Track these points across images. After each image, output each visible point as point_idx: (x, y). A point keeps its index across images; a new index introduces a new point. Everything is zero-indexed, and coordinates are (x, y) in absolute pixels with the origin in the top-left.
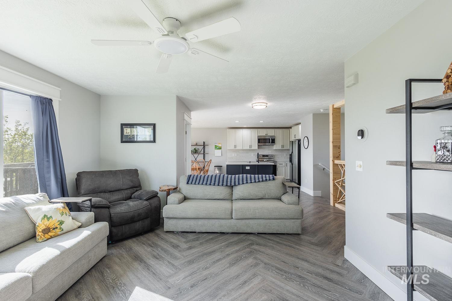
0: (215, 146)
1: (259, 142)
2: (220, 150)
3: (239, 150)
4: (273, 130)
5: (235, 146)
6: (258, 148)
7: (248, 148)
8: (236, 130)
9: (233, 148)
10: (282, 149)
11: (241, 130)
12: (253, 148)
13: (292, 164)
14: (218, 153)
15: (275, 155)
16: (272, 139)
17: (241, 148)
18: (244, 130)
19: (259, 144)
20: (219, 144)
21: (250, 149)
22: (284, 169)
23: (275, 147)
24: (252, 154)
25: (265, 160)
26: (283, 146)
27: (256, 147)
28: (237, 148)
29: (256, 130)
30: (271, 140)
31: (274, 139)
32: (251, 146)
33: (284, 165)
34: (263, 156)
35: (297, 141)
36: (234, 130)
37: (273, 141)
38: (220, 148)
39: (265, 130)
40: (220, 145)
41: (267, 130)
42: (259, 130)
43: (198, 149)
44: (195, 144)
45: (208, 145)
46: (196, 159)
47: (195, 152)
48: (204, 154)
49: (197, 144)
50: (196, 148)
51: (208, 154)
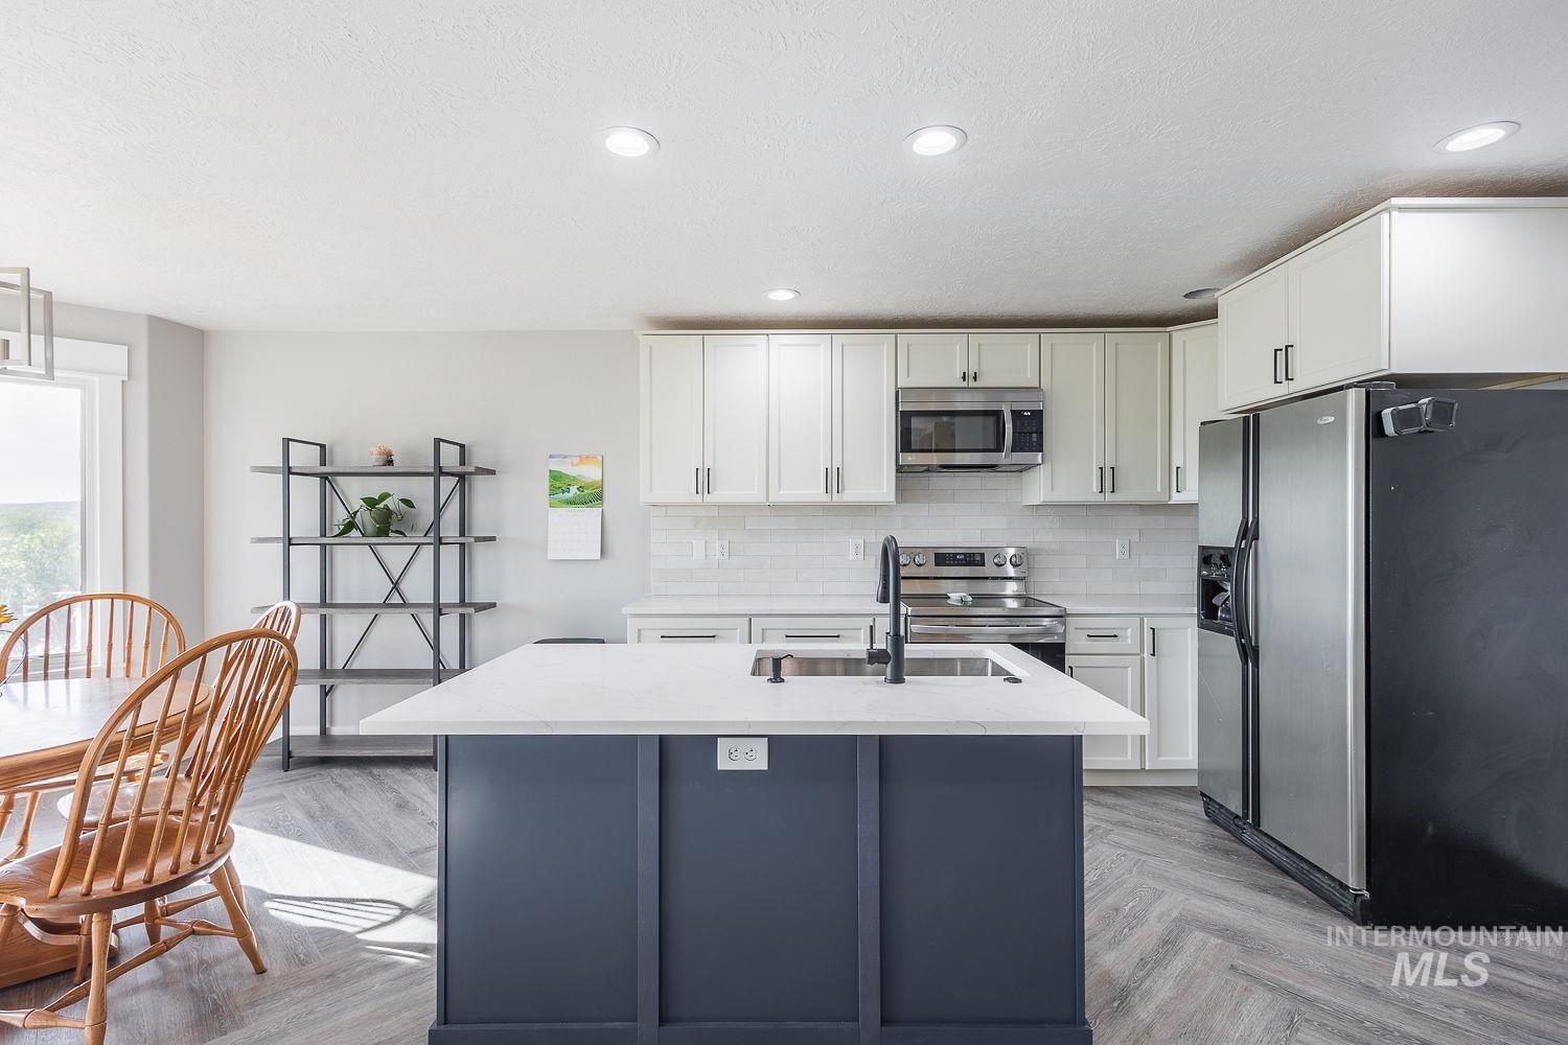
0: (555, 476)
1: (905, 443)
2: (591, 515)
3: (736, 515)
4: (1026, 340)
5: (704, 480)
6: (902, 493)
7: (816, 493)
8: (716, 340)
9: (681, 490)
10: (1099, 498)
11: (757, 341)
12: (852, 494)
13: (1249, 653)
14: (574, 531)
15: (1039, 552)
16: (1016, 414)
17: (755, 495)
18: (781, 340)
19: (910, 459)
20: (584, 459)
21: (825, 498)
22: (1131, 675)
23: (1043, 484)
24: (853, 542)
25: (954, 597)
26: (1109, 477)
27: (883, 487)
28: (721, 495)
29: (884, 340)
30: (1009, 427)
31: (1038, 415)
32: (834, 479)
33: (1129, 639)
34: (942, 559)
35: (1354, 400)
36: (691, 341)
37: (1030, 431)
38: (593, 496)
39: (955, 340)
40: (591, 473)
41: (979, 337)
42: (907, 337)
43: (402, 500)
44: (372, 461)
45: (493, 472)
46: (396, 585)
47: (370, 528)
48: (462, 540)
49: (390, 462)
50: (385, 496)
51: (493, 539)
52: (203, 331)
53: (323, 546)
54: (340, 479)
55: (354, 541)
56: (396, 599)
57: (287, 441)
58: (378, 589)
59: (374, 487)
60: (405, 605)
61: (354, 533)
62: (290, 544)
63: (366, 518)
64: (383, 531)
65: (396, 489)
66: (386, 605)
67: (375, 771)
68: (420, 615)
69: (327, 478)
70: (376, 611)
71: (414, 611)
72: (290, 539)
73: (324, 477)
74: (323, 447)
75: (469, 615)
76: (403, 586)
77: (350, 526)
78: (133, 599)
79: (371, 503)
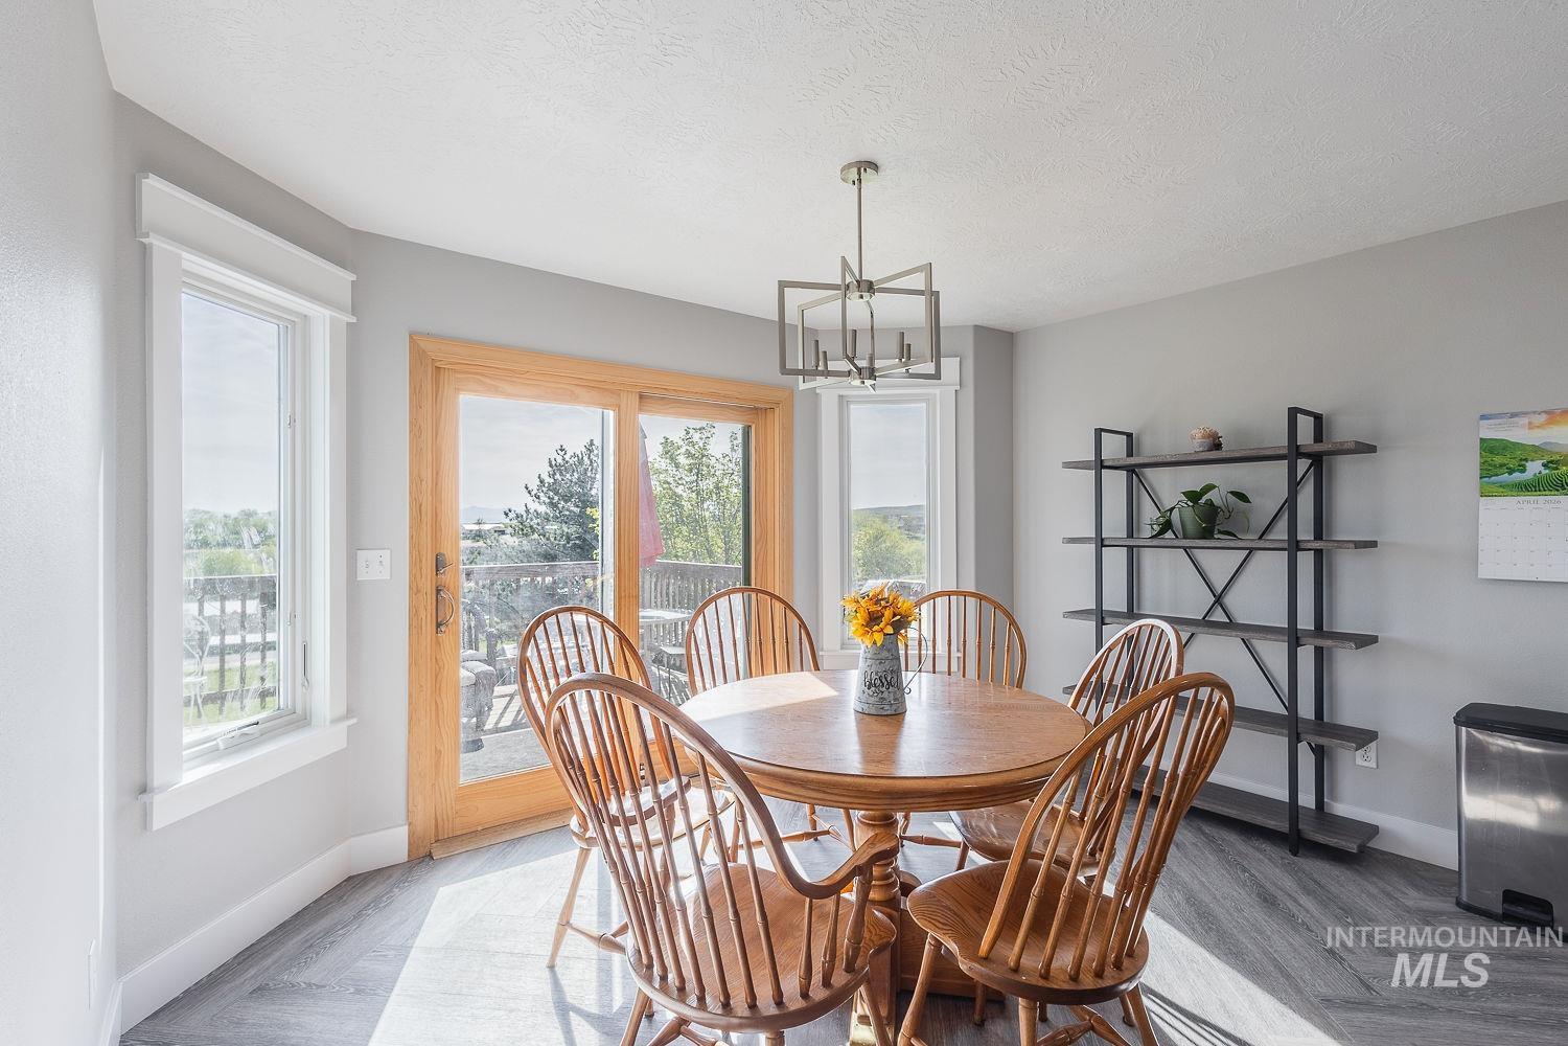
0: (1492, 447)
43: (1232, 493)
44: (1193, 443)
45: (1372, 449)
46: (1219, 600)
47: (1190, 528)
48: (1318, 545)
49: (1217, 446)
50: (1209, 488)
51: (1374, 544)
52: (1011, 334)
53: (1130, 548)
54: (1148, 472)
55: (1169, 543)
56: (1219, 616)
57: (1099, 432)
58: (1196, 602)
59: (1194, 478)
60: (1231, 625)
61: (1169, 534)
62: (1103, 546)
63: (1184, 515)
64: (1206, 534)
65: (1223, 479)
66: (1206, 623)
67: (1207, 829)
68: (1254, 642)
69: (1133, 471)
70: (1193, 629)
71: (1246, 635)
72: (1102, 540)
73: (1131, 470)
74: (1129, 436)
75: (1330, 649)
76: (1228, 600)
77: (1167, 526)
78: (965, 594)
79: (1193, 497)
